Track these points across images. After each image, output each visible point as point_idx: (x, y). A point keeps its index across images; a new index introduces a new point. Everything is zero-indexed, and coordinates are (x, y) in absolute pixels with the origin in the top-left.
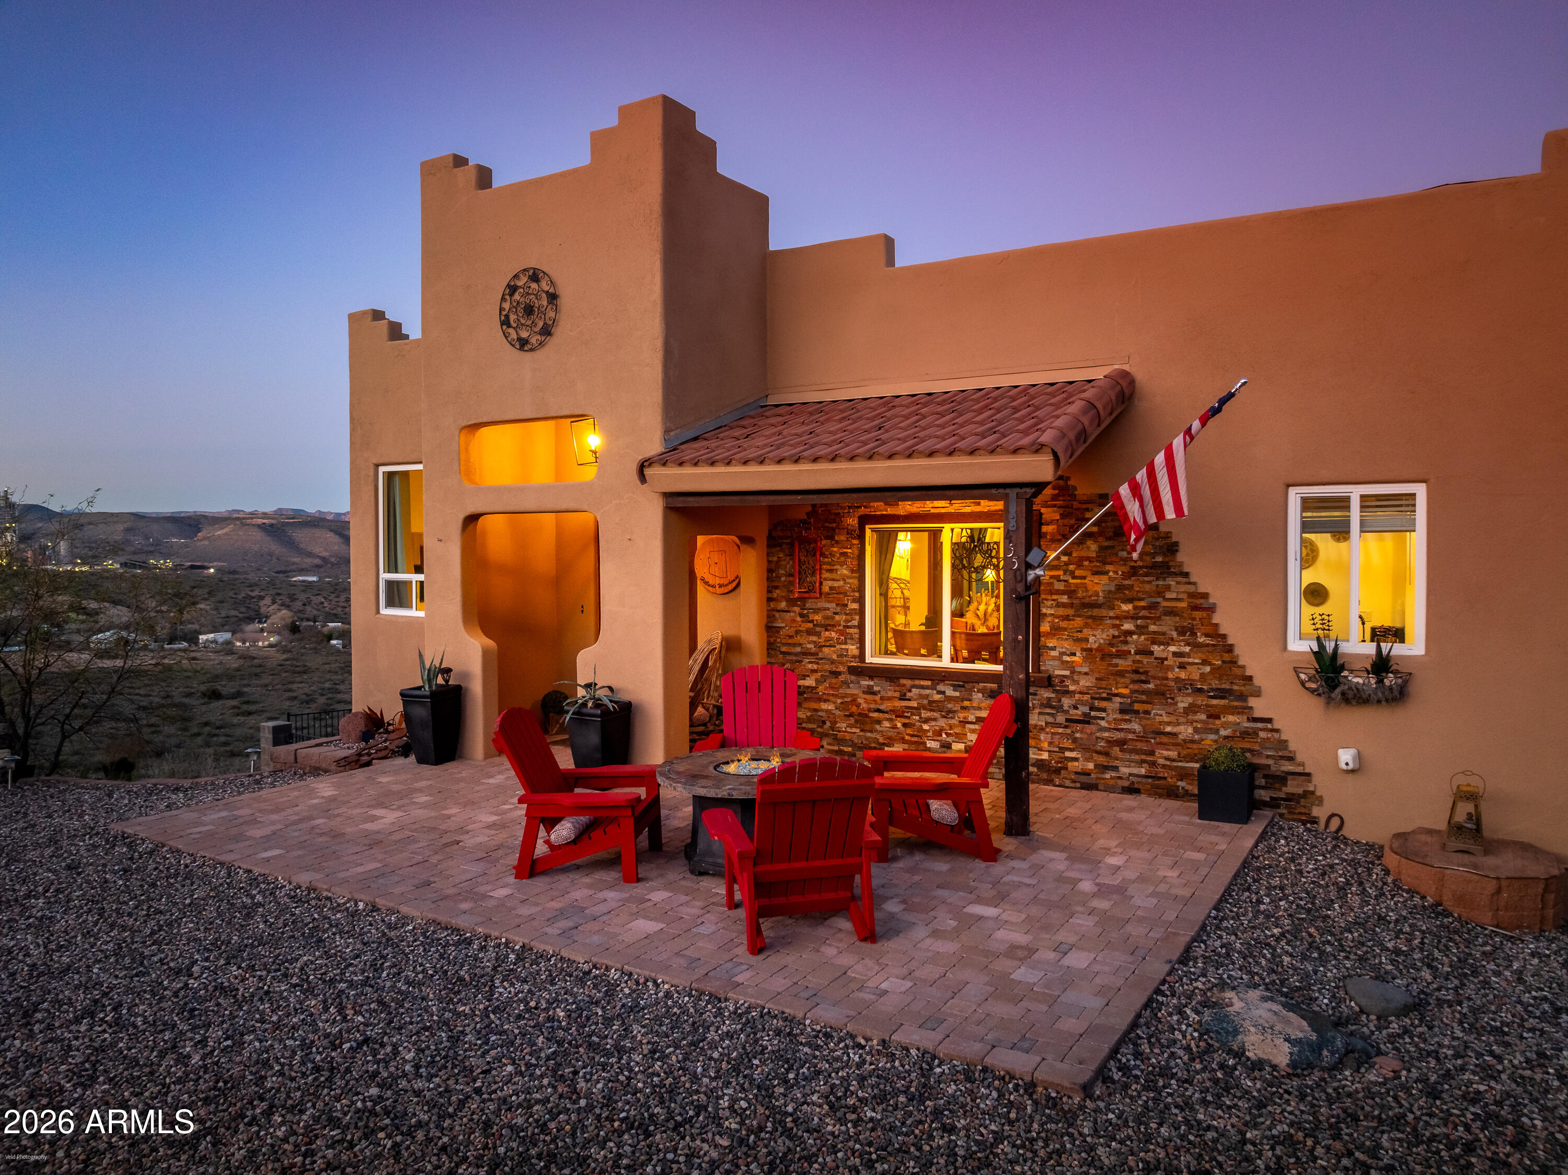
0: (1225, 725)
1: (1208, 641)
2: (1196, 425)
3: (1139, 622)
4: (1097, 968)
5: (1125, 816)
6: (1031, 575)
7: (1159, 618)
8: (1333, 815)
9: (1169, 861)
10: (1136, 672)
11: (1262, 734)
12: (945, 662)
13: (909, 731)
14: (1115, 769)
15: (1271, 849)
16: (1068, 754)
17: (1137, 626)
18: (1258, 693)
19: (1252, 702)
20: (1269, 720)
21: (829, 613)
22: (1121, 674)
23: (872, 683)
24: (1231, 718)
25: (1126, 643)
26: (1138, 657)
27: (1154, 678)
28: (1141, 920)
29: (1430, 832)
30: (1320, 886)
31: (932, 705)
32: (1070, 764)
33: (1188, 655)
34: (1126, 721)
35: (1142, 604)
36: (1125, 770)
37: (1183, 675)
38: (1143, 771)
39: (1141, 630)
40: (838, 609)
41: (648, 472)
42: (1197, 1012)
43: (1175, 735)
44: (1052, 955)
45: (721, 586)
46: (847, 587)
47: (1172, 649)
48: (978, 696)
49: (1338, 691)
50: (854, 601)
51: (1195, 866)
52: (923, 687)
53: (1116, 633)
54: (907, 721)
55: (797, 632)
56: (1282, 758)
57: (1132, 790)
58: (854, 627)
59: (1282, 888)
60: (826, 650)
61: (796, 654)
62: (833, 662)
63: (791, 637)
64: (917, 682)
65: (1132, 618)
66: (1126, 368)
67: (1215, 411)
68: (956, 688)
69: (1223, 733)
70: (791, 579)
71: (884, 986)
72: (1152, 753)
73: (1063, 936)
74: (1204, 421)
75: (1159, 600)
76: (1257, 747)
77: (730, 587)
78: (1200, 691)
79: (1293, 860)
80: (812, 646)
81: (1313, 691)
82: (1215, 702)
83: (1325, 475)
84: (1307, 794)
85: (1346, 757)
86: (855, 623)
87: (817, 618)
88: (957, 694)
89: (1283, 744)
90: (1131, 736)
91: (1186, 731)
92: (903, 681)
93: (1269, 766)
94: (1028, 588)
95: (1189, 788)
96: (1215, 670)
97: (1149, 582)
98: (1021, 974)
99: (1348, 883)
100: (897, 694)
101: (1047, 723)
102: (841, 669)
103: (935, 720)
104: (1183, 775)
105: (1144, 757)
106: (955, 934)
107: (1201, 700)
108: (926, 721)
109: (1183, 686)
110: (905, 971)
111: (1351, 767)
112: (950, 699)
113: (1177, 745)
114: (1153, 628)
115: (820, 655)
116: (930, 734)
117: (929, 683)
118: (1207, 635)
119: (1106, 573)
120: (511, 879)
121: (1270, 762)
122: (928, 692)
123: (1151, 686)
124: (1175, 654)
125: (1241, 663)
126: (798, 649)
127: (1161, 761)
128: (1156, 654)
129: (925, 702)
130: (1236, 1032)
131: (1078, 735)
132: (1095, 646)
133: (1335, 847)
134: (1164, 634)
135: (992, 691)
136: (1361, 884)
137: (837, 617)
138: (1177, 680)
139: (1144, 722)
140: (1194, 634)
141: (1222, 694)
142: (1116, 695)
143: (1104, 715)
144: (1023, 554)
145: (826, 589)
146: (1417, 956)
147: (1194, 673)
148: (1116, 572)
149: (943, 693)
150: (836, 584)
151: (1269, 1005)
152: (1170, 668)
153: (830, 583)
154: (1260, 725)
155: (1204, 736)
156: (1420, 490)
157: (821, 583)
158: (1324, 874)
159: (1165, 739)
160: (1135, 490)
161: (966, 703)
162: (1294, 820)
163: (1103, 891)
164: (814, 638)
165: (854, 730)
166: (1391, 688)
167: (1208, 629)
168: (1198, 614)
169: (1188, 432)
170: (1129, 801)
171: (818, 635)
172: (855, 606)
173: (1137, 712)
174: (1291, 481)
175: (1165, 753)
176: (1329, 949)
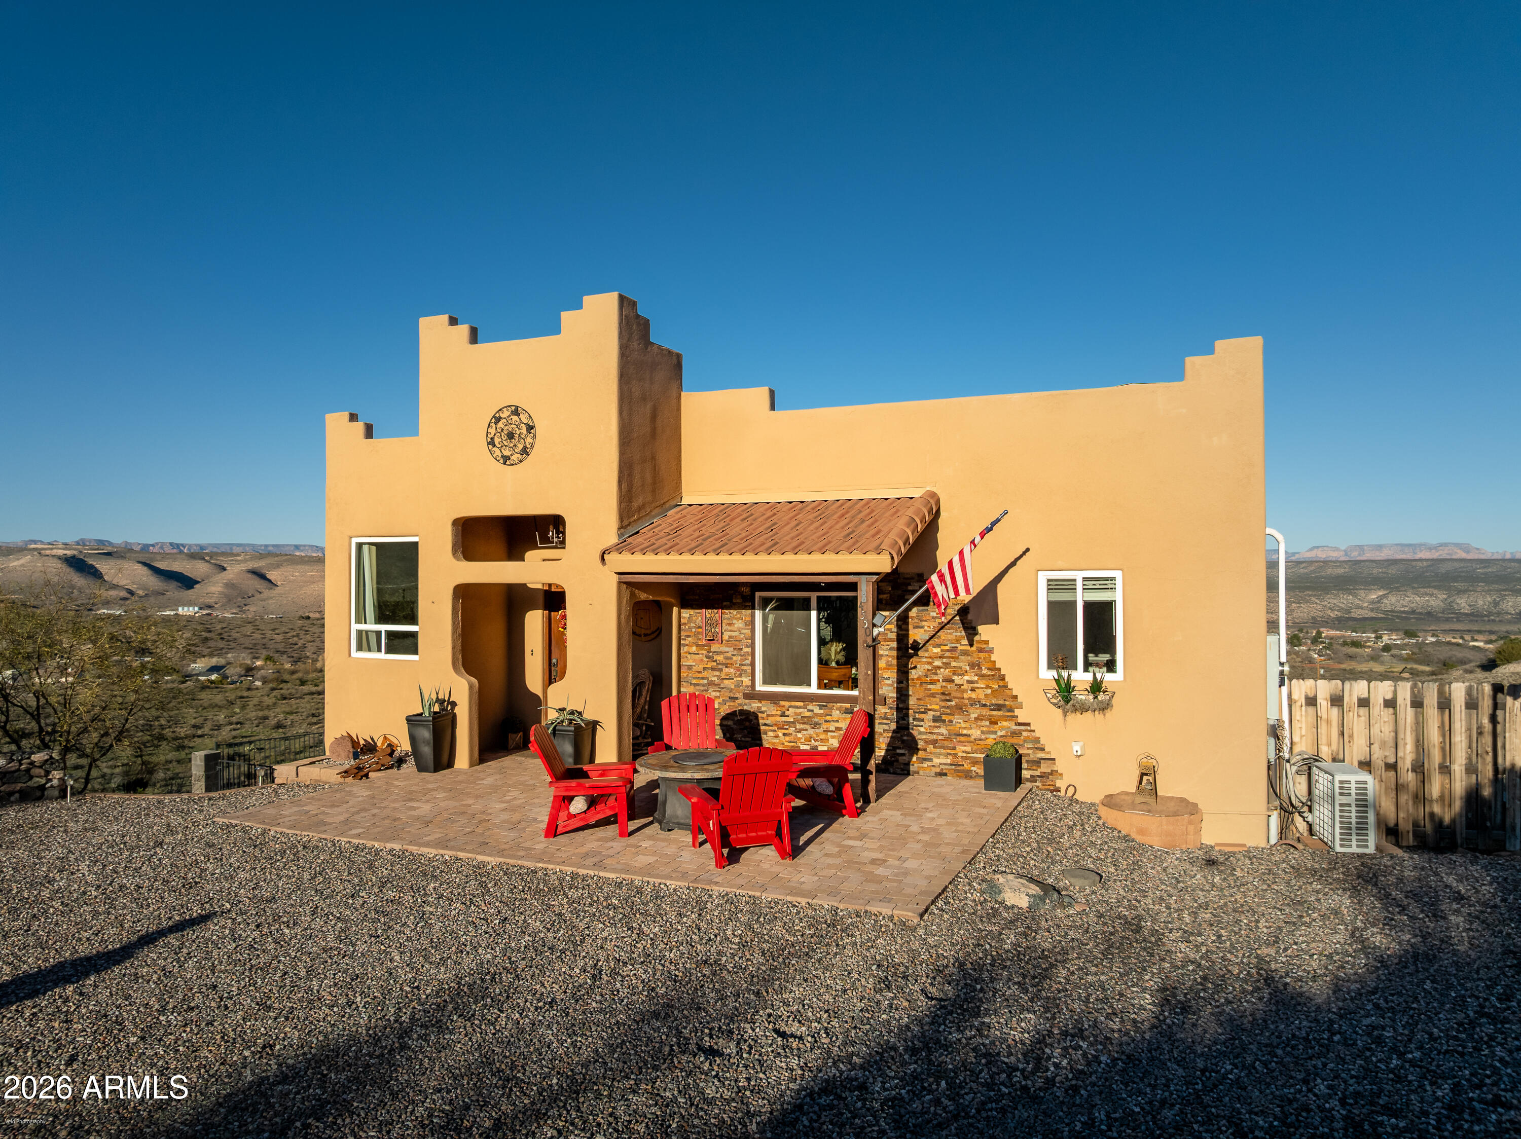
0: (1002, 728)
1: (990, 673)
2: (978, 539)
3: (944, 660)
4: (922, 867)
5: (937, 790)
6: (876, 631)
7: (957, 658)
8: (1070, 785)
9: (965, 813)
10: (943, 694)
11: (1025, 734)
12: (813, 689)
13: (787, 738)
14: (931, 760)
15: (1029, 807)
16: (899, 751)
17: (943, 663)
18: (1020, 707)
19: (1017, 712)
20: (1028, 724)
21: (729, 655)
22: (933, 695)
23: (760, 705)
24: (1005, 724)
25: (936, 674)
26: (944, 684)
27: (955, 698)
28: (948, 844)
29: (1128, 794)
30: (1057, 826)
31: (805, 720)
32: (900, 758)
33: (977, 682)
34: (937, 727)
35: (947, 648)
36: (936, 761)
37: (974, 695)
38: (949, 761)
39: (946, 665)
40: (735, 652)
41: (606, 557)
42: (980, 884)
43: (969, 736)
44: (896, 863)
45: (646, 635)
46: (742, 636)
47: (966, 678)
48: (836, 714)
49: (1071, 703)
50: (747, 646)
51: (981, 816)
52: (797, 707)
53: (930, 668)
54: (786, 731)
55: (704, 669)
56: (1037, 749)
57: (942, 774)
58: (747, 665)
59: (1034, 828)
60: (726, 682)
61: (703, 685)
62: (731, 690)
63: (699, 672)
64: (793, 703)
65: (940, 657)
66: (935, 490)
67: (989, 530)
68: (821, 707)
69: (1000, 733)
70: (700, 630)
71: (802, 880)
72: (954, 749)
73: (904, 853)
74: (982, 535)
75: (958, 645)
76: (1021, 743)
77: (653, 636)
78: (985, 705)
79: (1042, 812)
80: (715, 679)
81: (1055, 704)
82: (994, 713)
83: (1060, 564)
84: (1053, 772)
85: (1077, 747)
86: (748, 662)
87: (720, 658)
88: (822, 711)
89: (1037, 740)
90: (940, 737)
91: (976, 733)
92: (782, 703)
93: (1029, 755)
94: (874, 640)
95: (979, 771)
96: (994, 691)
97: (951, 634)
98: (880, 871)
99: (1074, 824)
100: (779, 713)
101: (884, 730)
102: (737, 695)
103: (806, 730)
104: (975, 762)
105: (949, 751)
106: (839, 854)
107: (985, 712)
108: (800, 731)
109: (973, 702)
110: (813, 872)
111: (1079, 753)
112: (817, 715)
113: (971, 742)
114: (954, 664)
115: (722, 686)
116: (803, 740)
117: (801, 704)
118: (989, 669)
119: (923, 627)
120: (542, 838)
121: (1030, 752)
122: (801, 710)
123: (953, 703)
124: (968, 681)
125: (1009, 687)
126: (705, 681)
127: (960, 754)
128: (956, 682)
129: (799, 717)
130: (1000, 892)
131: (905, 738)
132: (915, 677)
133: (1070, 805)
134: (961, 668)
135: (846, 709)
136: (1082, 825)
137: (734, 658)
138: (970, 699)
139: (949, 728)
140: (980, 668)
141: (999, 707)
142: (930, 710)
143: (922, 723)
144: (871, 617)
145: (726, 637)
146: (1109, 860)
147: (980, 694)
148: (929, 627)
149: (812, 711)
150: (733, 634)
151: (1020, 880)
152: (965, 691)
153: (730, 633)
154: (1023, 728)
155: (987, 736)
156: (1118, 574)
157: (722, 633)
158: (1061, 819)
159: (962, 739)
160: (942, 578)
161: (828, 718)
162: (1046, 790)
163: (924, 831)
164: (717, 673)
165: (748, 739)
166: (1102, 702)
167: (990, 665)
168: (982, 655)
169: (973, 542)
170: (940, 781)
171: (721, 670)
172: (749, 650)
173: (944, 721)
174: (1039, 568)
175: (963, 748)
176: (1058, 858)
